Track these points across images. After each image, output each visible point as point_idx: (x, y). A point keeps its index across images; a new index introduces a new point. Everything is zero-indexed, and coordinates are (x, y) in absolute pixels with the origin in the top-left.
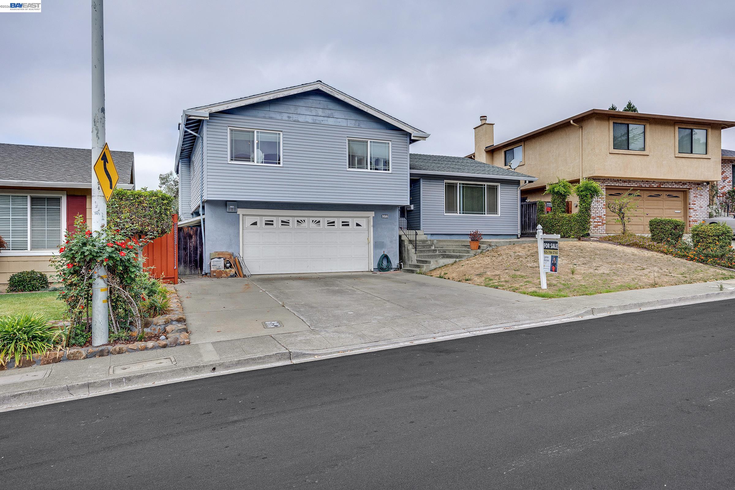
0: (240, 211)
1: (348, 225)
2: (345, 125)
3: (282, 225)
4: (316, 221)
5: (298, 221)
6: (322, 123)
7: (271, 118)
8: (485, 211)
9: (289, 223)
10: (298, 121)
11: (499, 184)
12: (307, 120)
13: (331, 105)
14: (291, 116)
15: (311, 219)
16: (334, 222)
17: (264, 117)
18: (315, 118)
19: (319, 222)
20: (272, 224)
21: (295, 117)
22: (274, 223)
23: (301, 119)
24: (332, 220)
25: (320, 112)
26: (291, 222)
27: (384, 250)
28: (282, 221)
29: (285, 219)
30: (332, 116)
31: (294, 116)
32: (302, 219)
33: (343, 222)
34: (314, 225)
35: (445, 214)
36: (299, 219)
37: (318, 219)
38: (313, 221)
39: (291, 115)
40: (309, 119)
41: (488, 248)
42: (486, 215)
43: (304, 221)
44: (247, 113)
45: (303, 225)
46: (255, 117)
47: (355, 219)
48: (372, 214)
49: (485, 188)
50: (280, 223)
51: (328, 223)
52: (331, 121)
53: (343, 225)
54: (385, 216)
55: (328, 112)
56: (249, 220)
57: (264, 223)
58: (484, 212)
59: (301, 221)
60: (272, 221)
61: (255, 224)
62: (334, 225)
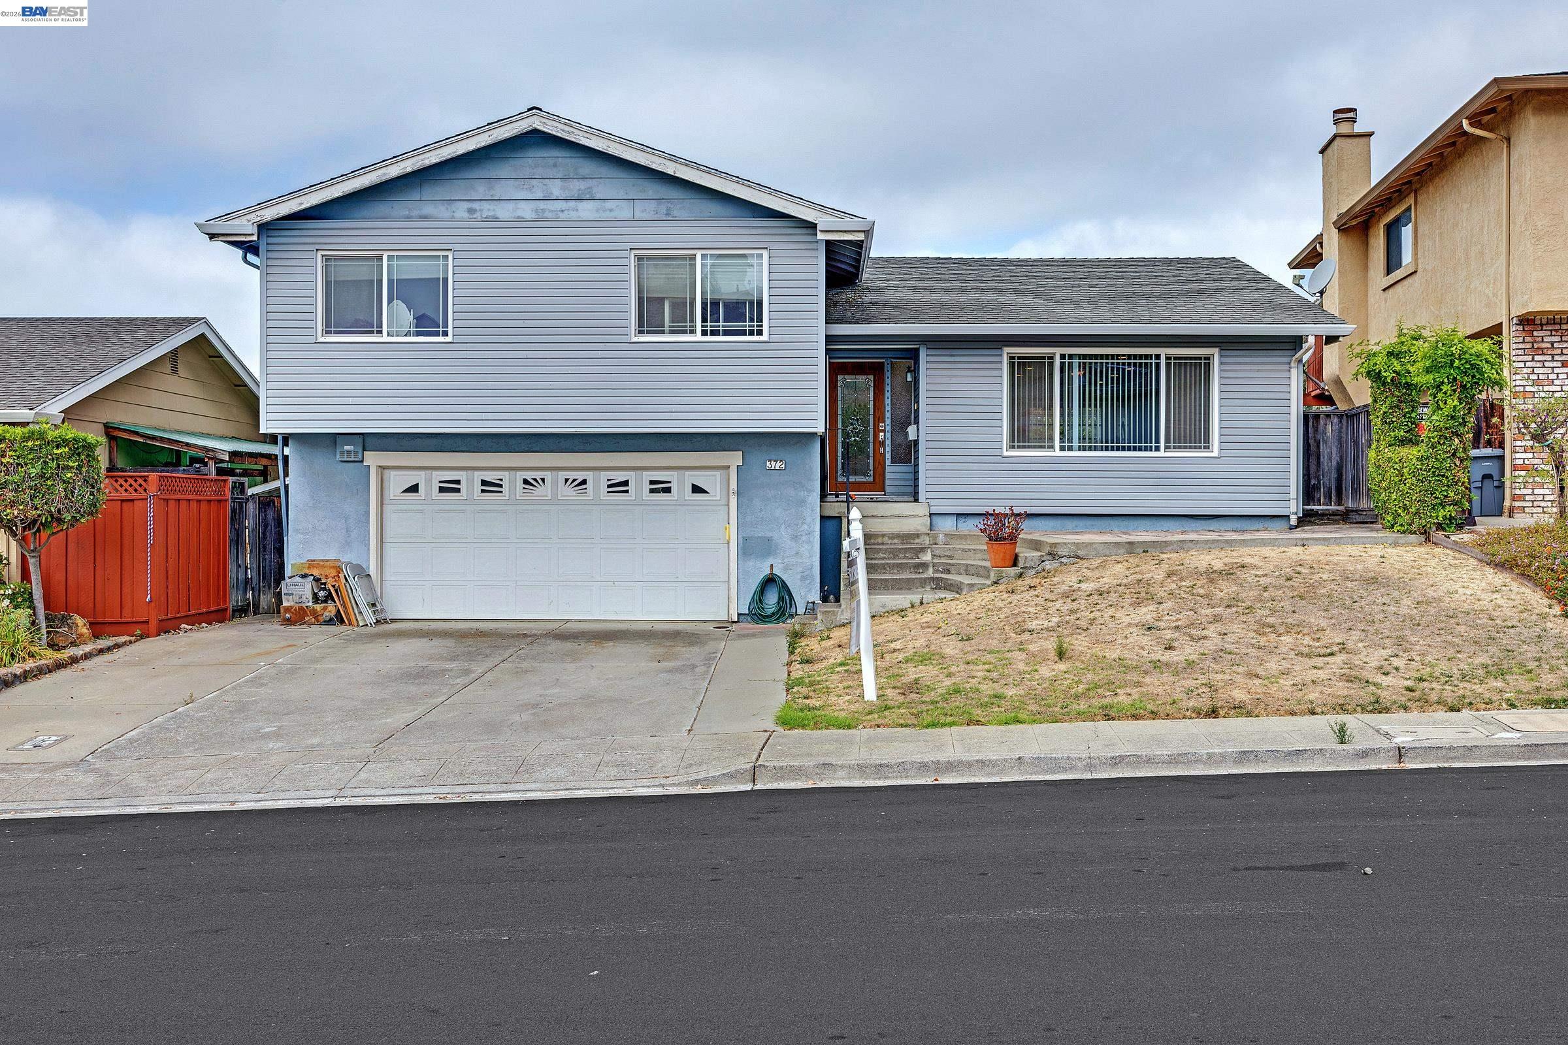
0: (372, 459)
1: (668, 490)
2: (629, 216)
3: (483, 491)
4: (574, 480)
5: (526, 482)
6: (562, 216)
7: (424, 218)
8: (1158, 441)
9: (501, 486)
10: (496, 219)
11: (1215, 351)
12: (519, 213)
13: (587, 167)
14: (478, 208)
15: (563, 475)
16: (626, 483)
17: (408, 218)
18: (542, 205)
19: (584, 482)
20: (458, 491)
21: (487, 209)
22: (463, 486)
23: (504, 211)
24: (620, 477)
25: (556, 188)
26: (505, 483)
27: (771, 561)
28: (484, 483)
29: (490, 477)
30: (588, 197)
31: (486, 205)
32: (538, 475)
33: (652, 482)
34: (570, 492)
35: (1006, 454)
36: (529, 476)
37: (580, 476)
38: (567, 480)
39: (476, 205)
40: (526, 211)
41: (1047, 562)
42: (1162, 453)
43: (543, 480)
44: (365, 212)
45: (539, 491)
46: (384, 218)
47: (688, 473)
48: (735, 459)
50: (478, 487)
51: (609, 486)
52: (587, 210)
53: (652, 491)
54: (773, 463)
55: (577, 186)
56: (397, 482)
57: (436, 486)
58: (1153, 445)
59: (535, 480)
60: (458, 482)
61: (414, 489)
62: (627, 491)
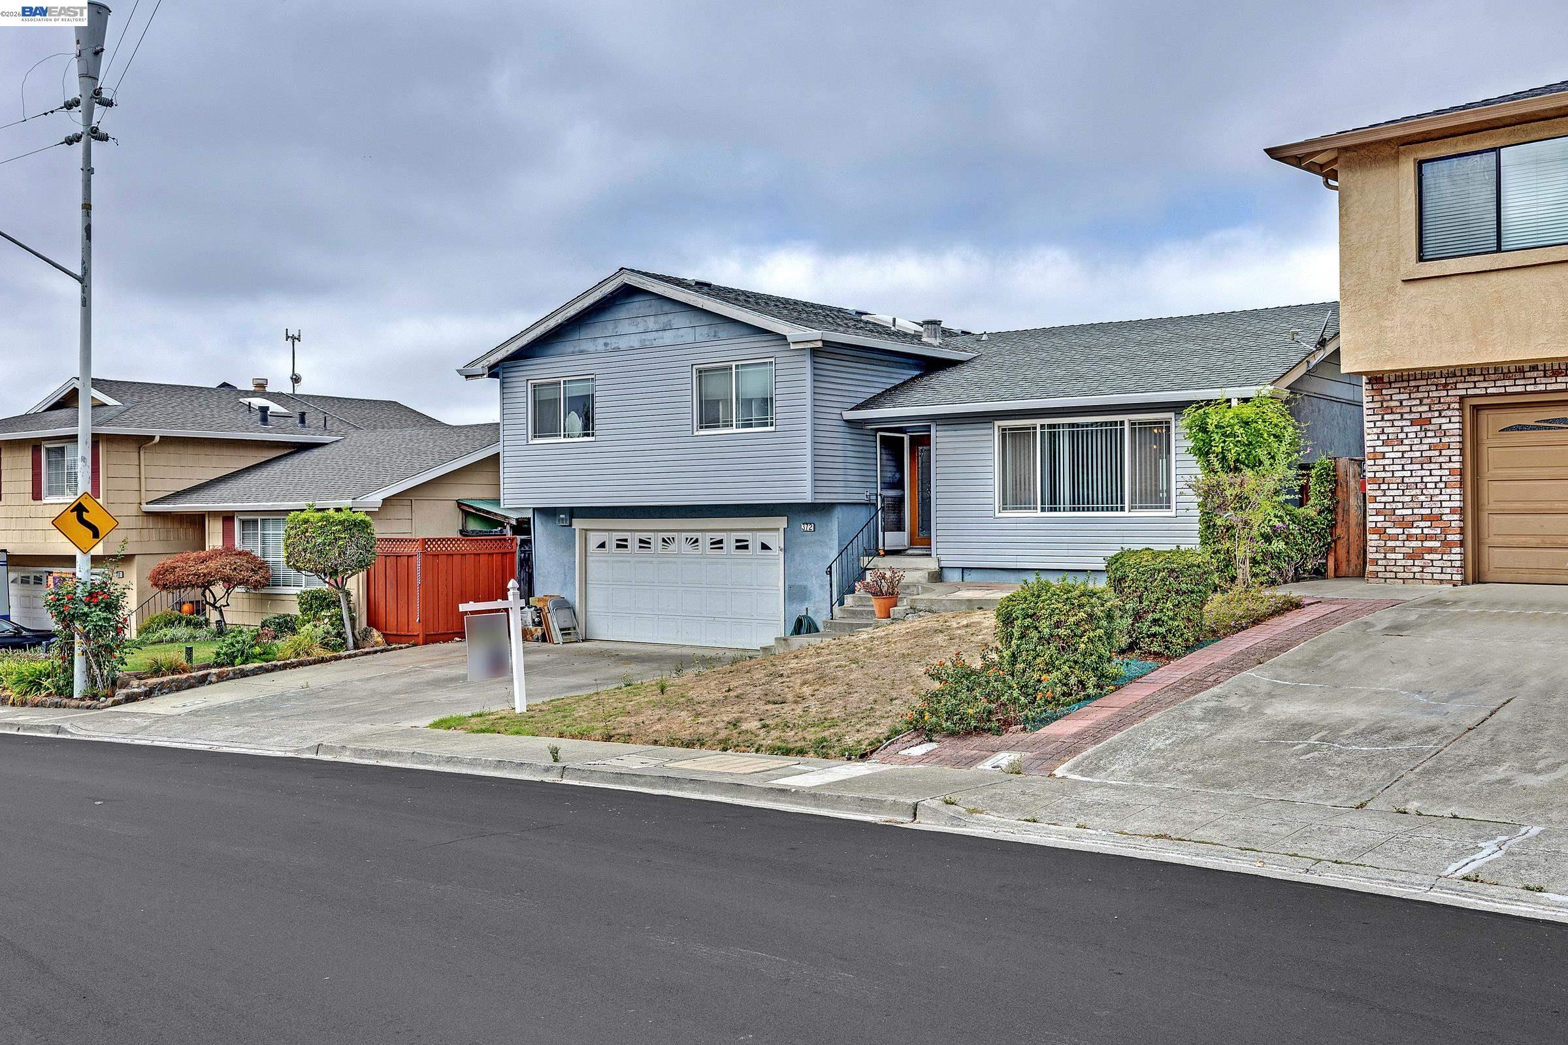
0: (578, 524)
1: (746, 547)
2: (690, 339)
3: (640, 547)
4: (691, 539)
5: (664, 540)
6: (655, 343)
7: (582, 352)
8: (1122, 501)
9: (649, 543)
10: (618, 349)
11: (1172, 415)
12: (632, 344)
13: (667, 307)
14: (609, 342)
15: (685, 535)
16: (721, 542)
17: (573, 353)
18: (644, 336)
19: (697, 541)
20: (626, 546)
21: (614, 342)
22: (629, 544)
23: (623, 343)
24: (718, 536)
25: (651, 323)
26: (652, 541)
27: (806, 605)
28: (641, 541)
29: (644, 536)
30: (669, 327)
31: (614, 340)
32: (670, 535)
33: (737, 541)
34: (687, 548)
35: (997, 515)
36: (666, 535)
37: (694, 535)
38: (687, 539)
39: (608, 340)
40: (635, 341)
41: (910, 615)
42: (1126, 513)
43: (673, 538)
44: (552, 351)
45: (672, 547)
46: (561, 355)
47: (758, 534)
48: (782, 522)
49: (1122, 431)
50: (637, 544)
51: (712, 544)
52: (668, 337)
53: (738, 547)
54: (805, 526)
55: (663, 319)
56: (594, 539)
57: (614, 543)
58: (1119, 505)
59: (669, 539)
60: (626, 540)
61: (602, 545)
62: (722, 548)
